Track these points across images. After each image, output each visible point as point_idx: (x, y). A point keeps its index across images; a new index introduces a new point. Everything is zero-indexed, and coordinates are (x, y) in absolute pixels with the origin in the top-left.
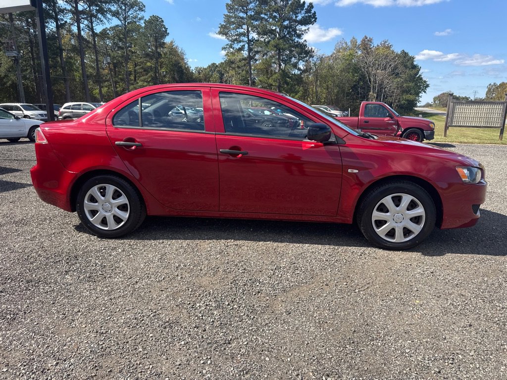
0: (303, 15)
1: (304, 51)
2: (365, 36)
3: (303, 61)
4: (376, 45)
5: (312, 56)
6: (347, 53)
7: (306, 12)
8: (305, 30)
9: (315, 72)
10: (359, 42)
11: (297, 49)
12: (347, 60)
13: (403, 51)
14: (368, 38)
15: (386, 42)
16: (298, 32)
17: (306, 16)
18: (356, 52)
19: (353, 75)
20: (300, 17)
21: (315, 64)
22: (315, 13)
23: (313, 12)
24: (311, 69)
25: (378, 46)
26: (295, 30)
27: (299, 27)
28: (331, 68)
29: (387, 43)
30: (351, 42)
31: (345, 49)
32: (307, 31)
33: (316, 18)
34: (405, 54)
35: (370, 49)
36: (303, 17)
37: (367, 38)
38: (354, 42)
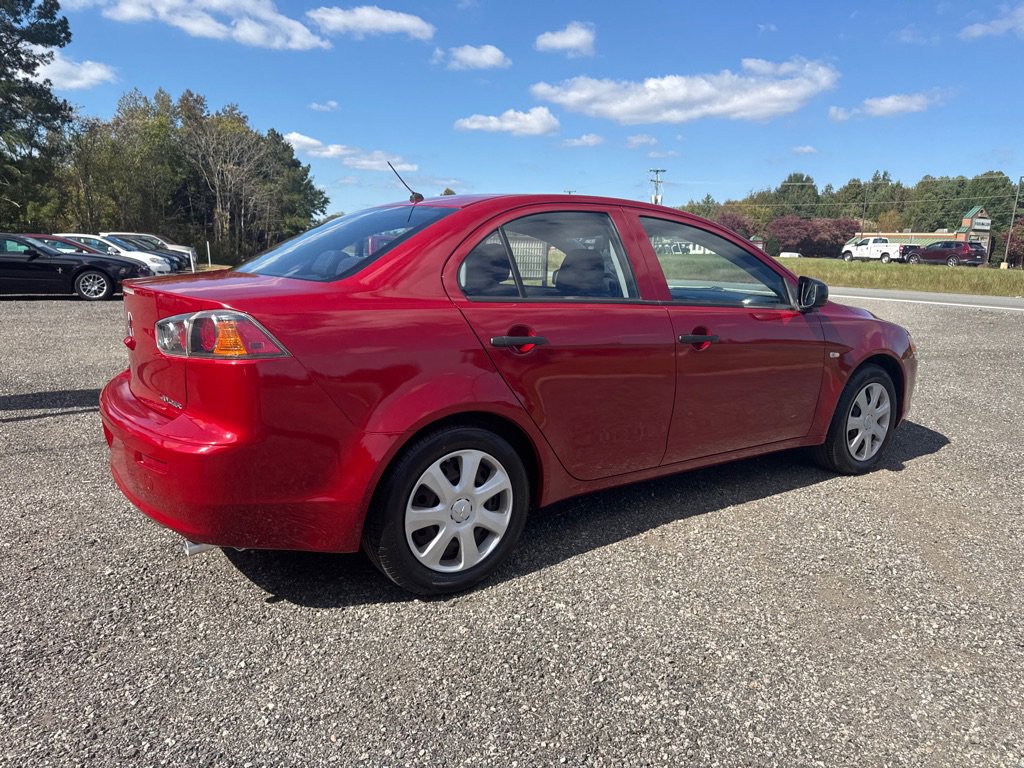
0: (34, 20)
1: (47, 105)
2: (188, 91)
3: (49, 128)
4: (213, 113)
5: (67, 119)
6: (152, 120)
7: (40, 16)
8: (43, 56)
9: (78, 156)
10: (175, 102)
11: (28, 99)
12: (156, 136)
13: (273, 130)
14: (195, 96)
15: (234, 109)
16: (23, 57)
17: (42, 24)
18: (172, 122)
19: (173, 170)
20: (25, 24)
21: (77, 138)
22: (65, 22)
23: (59, 16)
24: (69, 148)
25: (218, 114)
26: (16, 53)
27: (24, 45)
28: (116, 149)
29: (237, 111)
30: (157, 97)
31: (145, 112)
32: (47, 59)
33: (69, 34)
34: (276, 137)
35: (204, 118)
36: (33, 25)
37: (191, 95)
38: (163, 98)
